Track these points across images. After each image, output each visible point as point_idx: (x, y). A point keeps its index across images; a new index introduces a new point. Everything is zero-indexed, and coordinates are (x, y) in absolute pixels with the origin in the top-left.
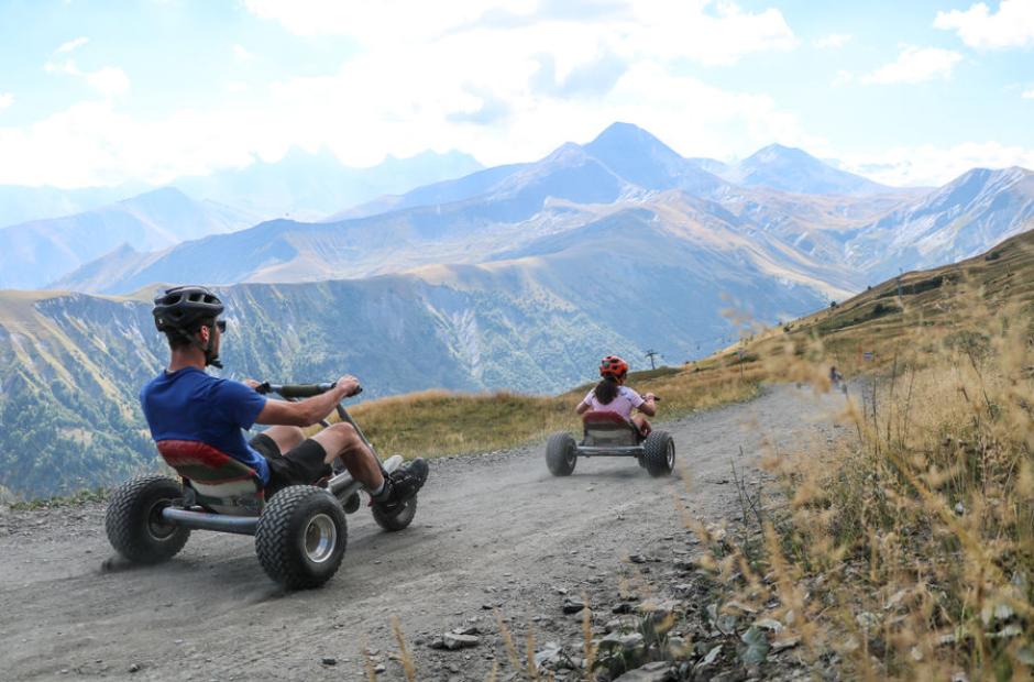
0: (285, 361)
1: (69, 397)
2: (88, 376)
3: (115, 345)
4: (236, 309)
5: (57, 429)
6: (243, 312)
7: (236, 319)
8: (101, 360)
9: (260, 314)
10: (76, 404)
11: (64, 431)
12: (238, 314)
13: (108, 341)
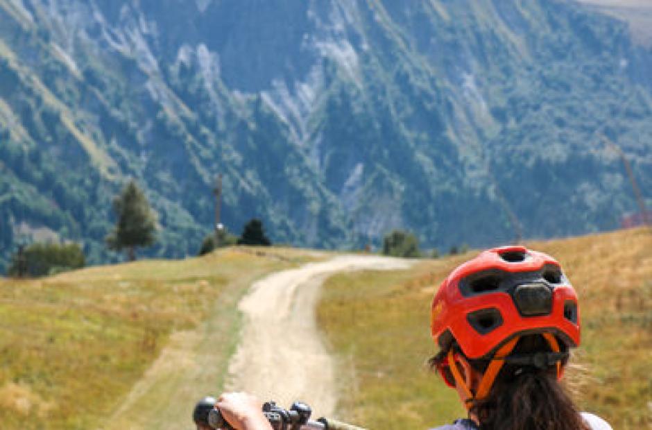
0: (468, 154)
1: (20, 158)
2: (52, 119)
3: (97, 66)
4: (348, 27)
5: (12, 220)
6: (364, 39)
7: (350, 51)
8: (70, 92)
9: (402, 45)
10: (38, 175)
11: (25, 228)
12: (355, 41)
13: (80, 55)
